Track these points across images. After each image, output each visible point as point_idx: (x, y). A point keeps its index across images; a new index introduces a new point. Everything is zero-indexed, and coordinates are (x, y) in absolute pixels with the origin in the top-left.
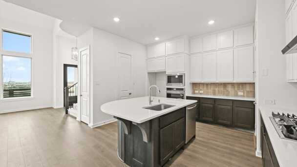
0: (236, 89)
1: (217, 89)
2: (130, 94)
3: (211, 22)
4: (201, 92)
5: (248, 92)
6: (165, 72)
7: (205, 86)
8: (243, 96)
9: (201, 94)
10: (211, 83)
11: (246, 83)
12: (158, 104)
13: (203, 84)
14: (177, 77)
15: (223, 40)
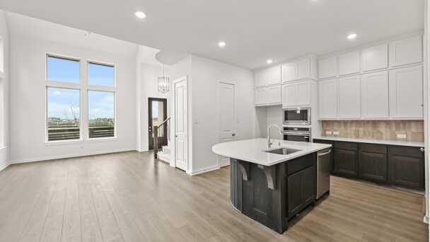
0: (394, 129)
1: (361, 129)
2: (233, 135)
3: (352, 36)
4: (335, 133)
5: (413, 133)
6: (281, 106)
7: (342, 124)
8: (406, 140)
9: (336, 136)
10: (352, 121)
11: (410, 121)
12: (278, 147)
13: (339, 122)
14: (298, 112)
15: (370, 58)
